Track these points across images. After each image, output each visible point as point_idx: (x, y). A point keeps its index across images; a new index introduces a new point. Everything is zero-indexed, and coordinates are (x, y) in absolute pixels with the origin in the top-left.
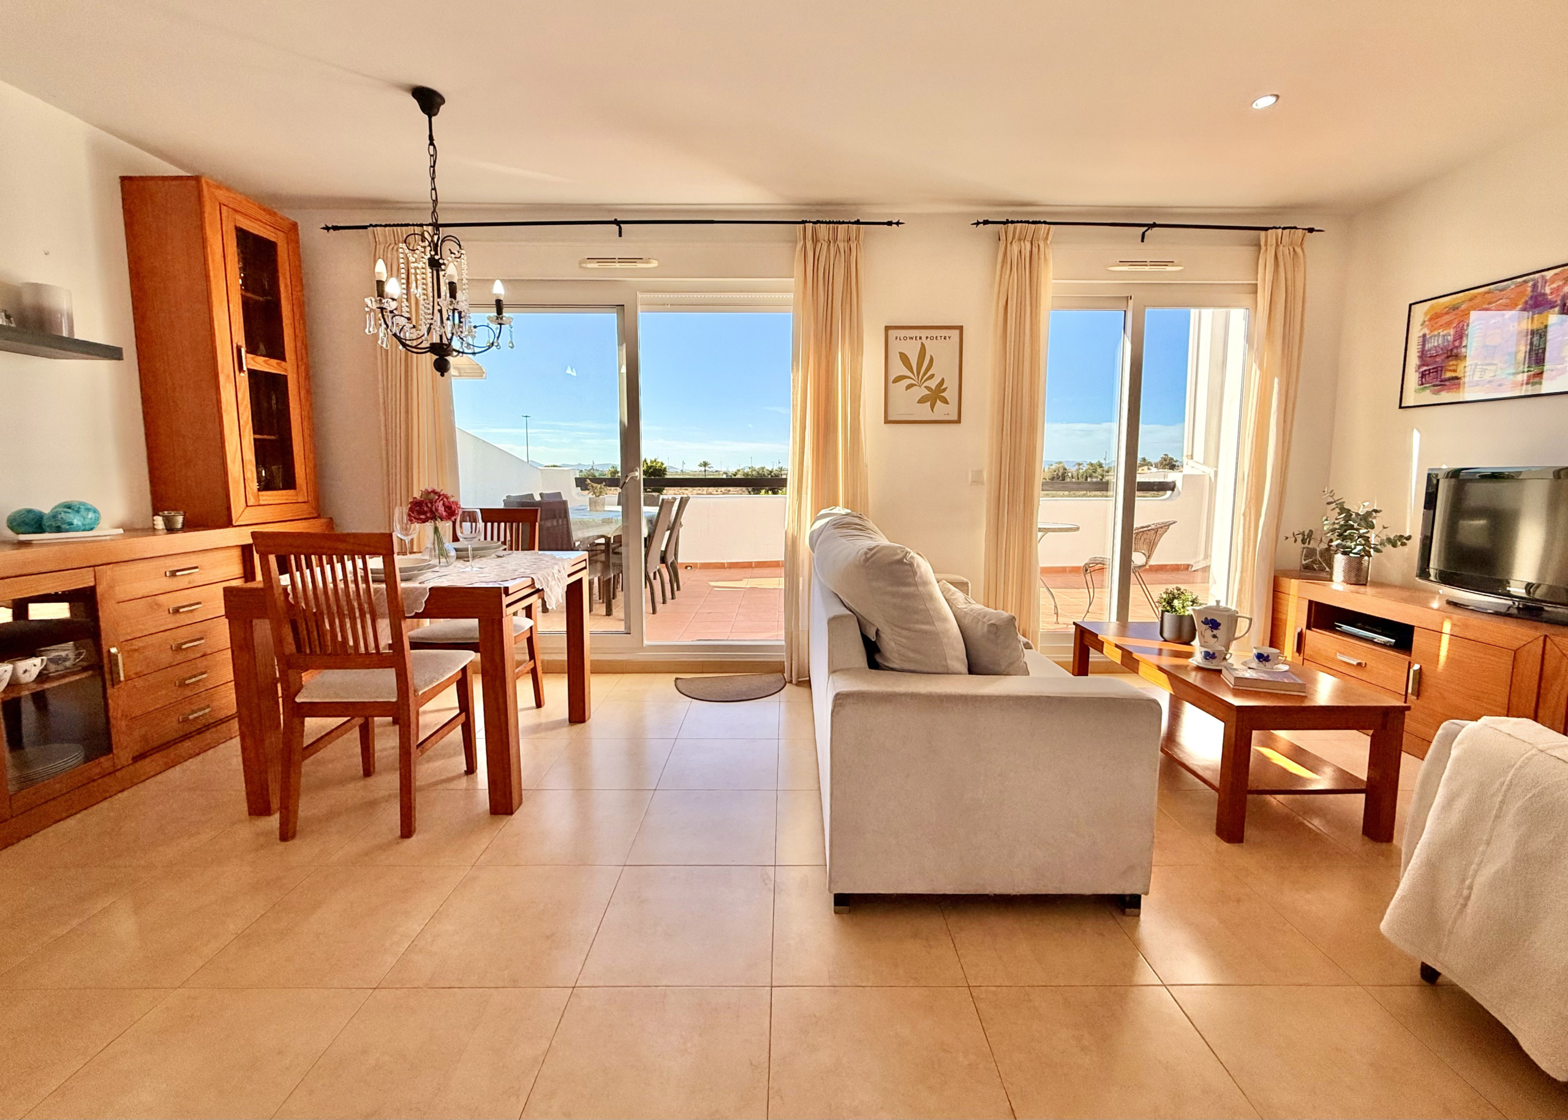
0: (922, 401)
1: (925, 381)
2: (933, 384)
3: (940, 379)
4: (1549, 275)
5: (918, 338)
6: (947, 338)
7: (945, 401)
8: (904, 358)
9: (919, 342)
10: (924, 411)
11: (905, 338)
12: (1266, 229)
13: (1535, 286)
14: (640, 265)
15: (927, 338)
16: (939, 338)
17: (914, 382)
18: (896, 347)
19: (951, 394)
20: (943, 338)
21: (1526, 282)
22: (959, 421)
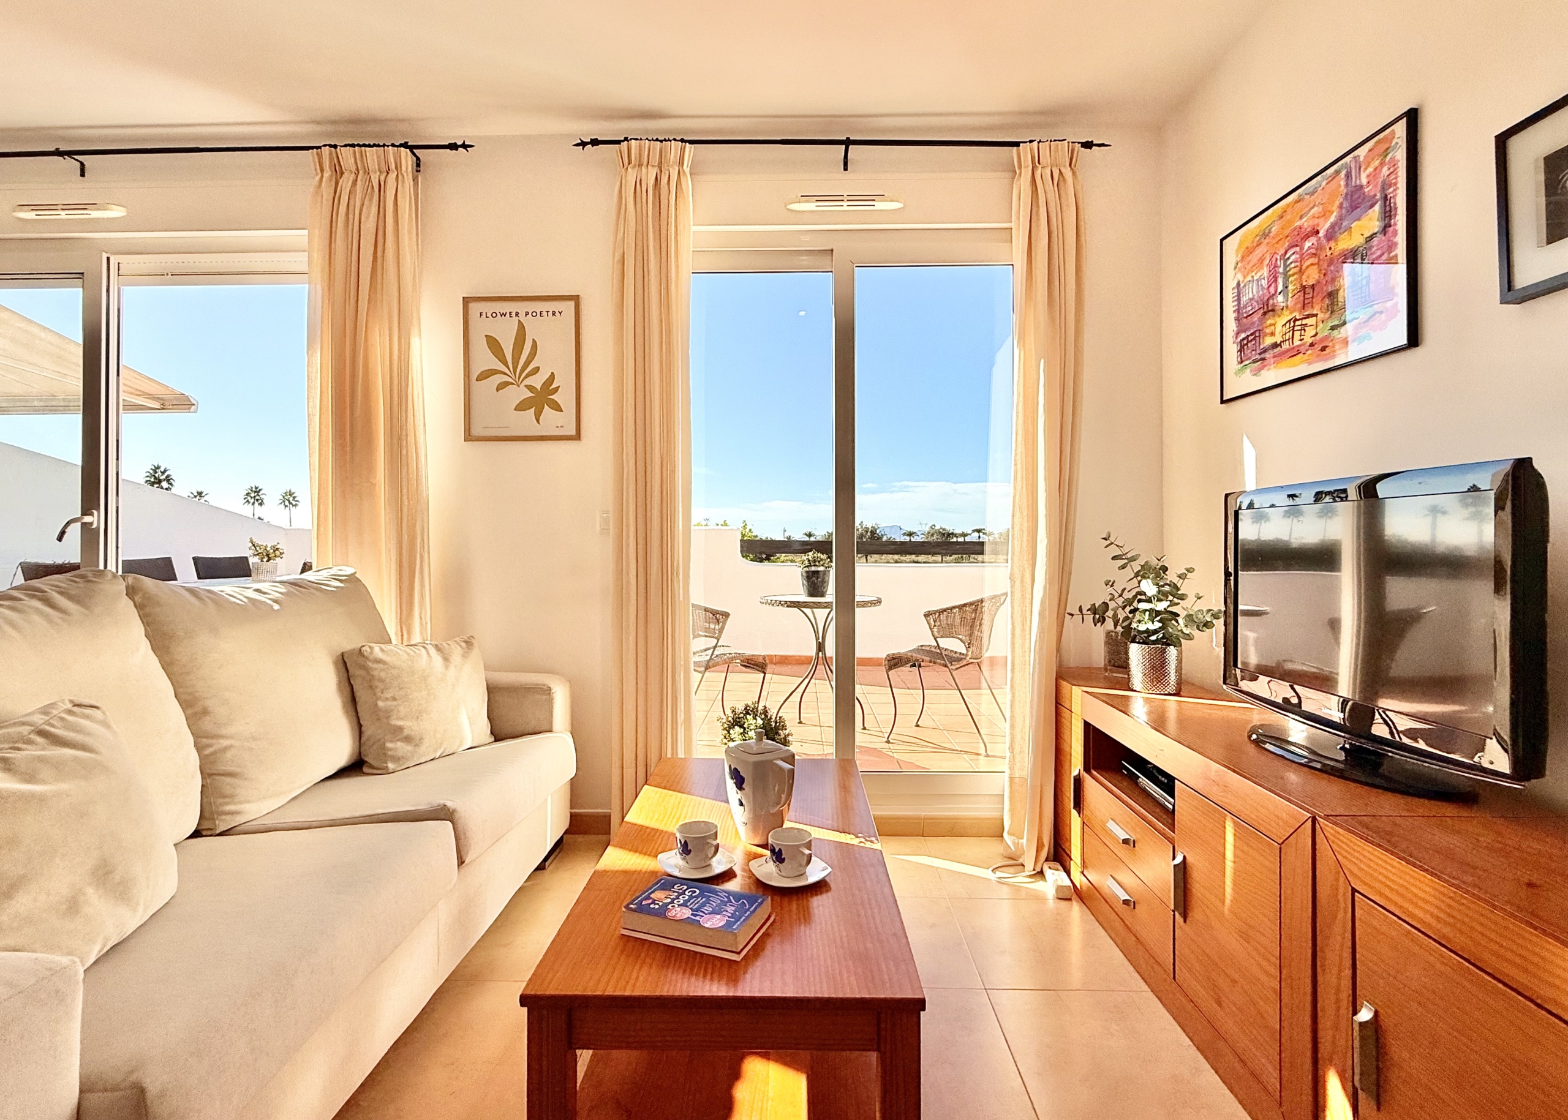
0: (521, 407)
1: (526, 377)
2: (537, 381)
3: (550, 374)
4: (1362, 152)
5: (514, 314)
6: (557, 314)
7: (558, 408)
8: (493, 344)
9: (515, 320)
10: (526, 422)
11: (494, 315)
12: (1016, 144)
13: (1348, 176)
14: (95, 214)
15: (527, 314)
16: (545, 314)
17: (510, 380)
18: (481, 328)
19: (564, 397)
20: (550, 314)
21: (1337, 172)
22: (577, 437)
